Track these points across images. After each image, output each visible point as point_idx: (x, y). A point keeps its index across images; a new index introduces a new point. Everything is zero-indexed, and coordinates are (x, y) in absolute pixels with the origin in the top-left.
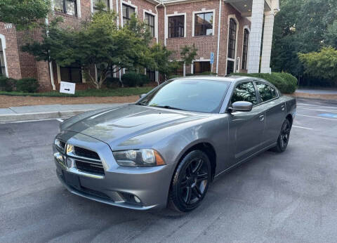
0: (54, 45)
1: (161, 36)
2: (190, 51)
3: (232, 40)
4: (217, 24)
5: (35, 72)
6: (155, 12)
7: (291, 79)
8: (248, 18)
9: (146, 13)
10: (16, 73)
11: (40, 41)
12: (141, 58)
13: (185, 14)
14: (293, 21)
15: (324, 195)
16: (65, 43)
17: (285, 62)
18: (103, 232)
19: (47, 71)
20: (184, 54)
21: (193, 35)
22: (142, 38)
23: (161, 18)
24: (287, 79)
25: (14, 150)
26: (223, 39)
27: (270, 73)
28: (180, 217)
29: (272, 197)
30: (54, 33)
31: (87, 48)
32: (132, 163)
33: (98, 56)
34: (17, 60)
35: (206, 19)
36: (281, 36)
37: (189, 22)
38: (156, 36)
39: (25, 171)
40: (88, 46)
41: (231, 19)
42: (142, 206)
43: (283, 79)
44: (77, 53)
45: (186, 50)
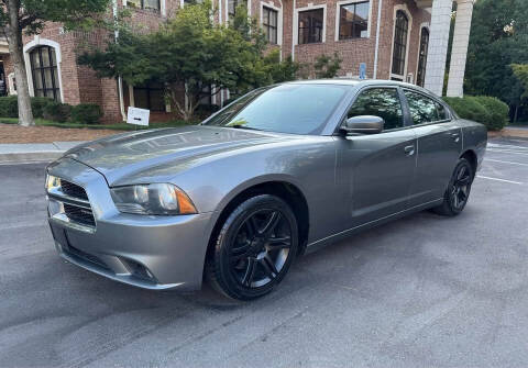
0: (121, 54)
1: (288, 42)
2: (330, 63)
3: (399, 45)
4: (374, 20)
5: (100, 94)
6: (278, 5)
7: (497, 106)
8: (428, 9)
9: (264, 7)
10: (74, 96)
11: (103, 49)
12: (249, 72)
13: (324, 6)
14: (510, 15)
15: (514, 291)
16: (138, 51)
17: (493, 82)
18: (94, 323)
19: (116, 94)
20: (321, 66)
21: (337, 39)
22: (253, 42)
23: (288, 14)
24: (490, 107)
25: (32, 197)
26: (384, 43)
27: (461, 97)
28: (232, 308)
29: (413, 286)
30: (124, 38)
31: (167, 56)
32: (139, 208)
33: (184, 69)
34: (75, 78)
35: (357, 13)
36: (487, 40)
37: (331, 19)
38: (280, 42)
39: (31, 225)
40: (170, 54)
41: (399, 12)
42: (155, 283)
43: (483, 107)
44: (154, 65)
45: (324, 61)
